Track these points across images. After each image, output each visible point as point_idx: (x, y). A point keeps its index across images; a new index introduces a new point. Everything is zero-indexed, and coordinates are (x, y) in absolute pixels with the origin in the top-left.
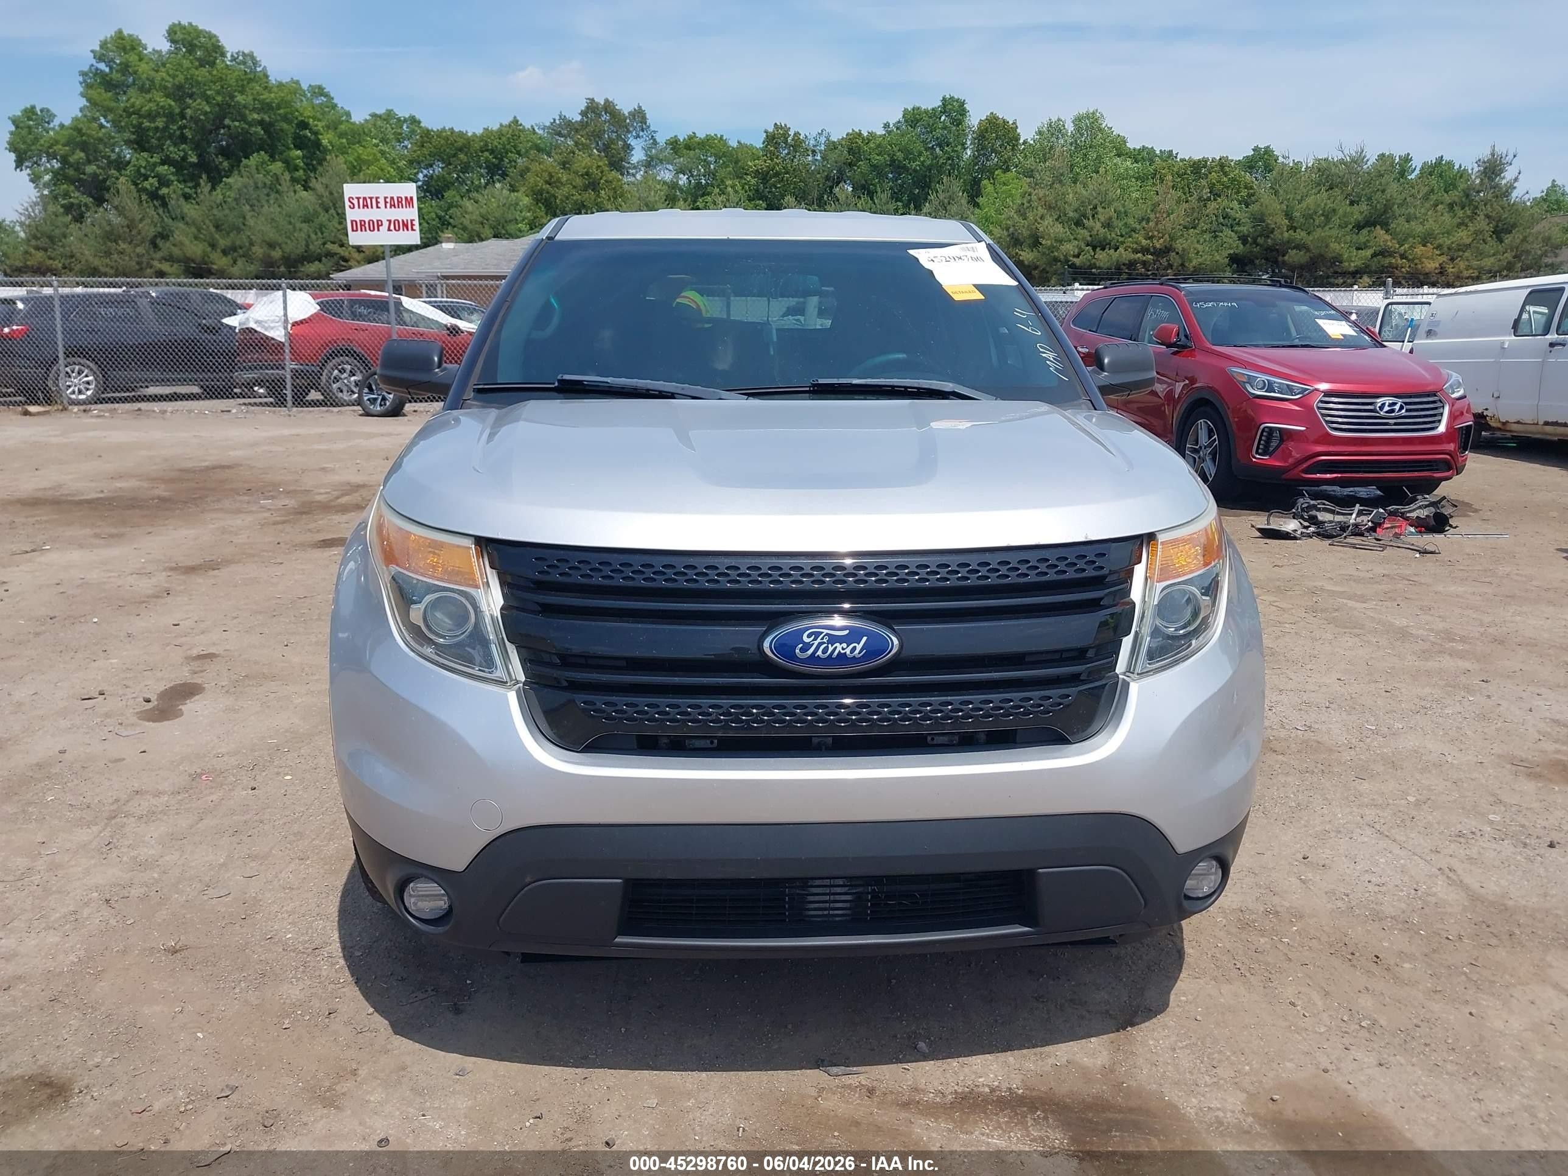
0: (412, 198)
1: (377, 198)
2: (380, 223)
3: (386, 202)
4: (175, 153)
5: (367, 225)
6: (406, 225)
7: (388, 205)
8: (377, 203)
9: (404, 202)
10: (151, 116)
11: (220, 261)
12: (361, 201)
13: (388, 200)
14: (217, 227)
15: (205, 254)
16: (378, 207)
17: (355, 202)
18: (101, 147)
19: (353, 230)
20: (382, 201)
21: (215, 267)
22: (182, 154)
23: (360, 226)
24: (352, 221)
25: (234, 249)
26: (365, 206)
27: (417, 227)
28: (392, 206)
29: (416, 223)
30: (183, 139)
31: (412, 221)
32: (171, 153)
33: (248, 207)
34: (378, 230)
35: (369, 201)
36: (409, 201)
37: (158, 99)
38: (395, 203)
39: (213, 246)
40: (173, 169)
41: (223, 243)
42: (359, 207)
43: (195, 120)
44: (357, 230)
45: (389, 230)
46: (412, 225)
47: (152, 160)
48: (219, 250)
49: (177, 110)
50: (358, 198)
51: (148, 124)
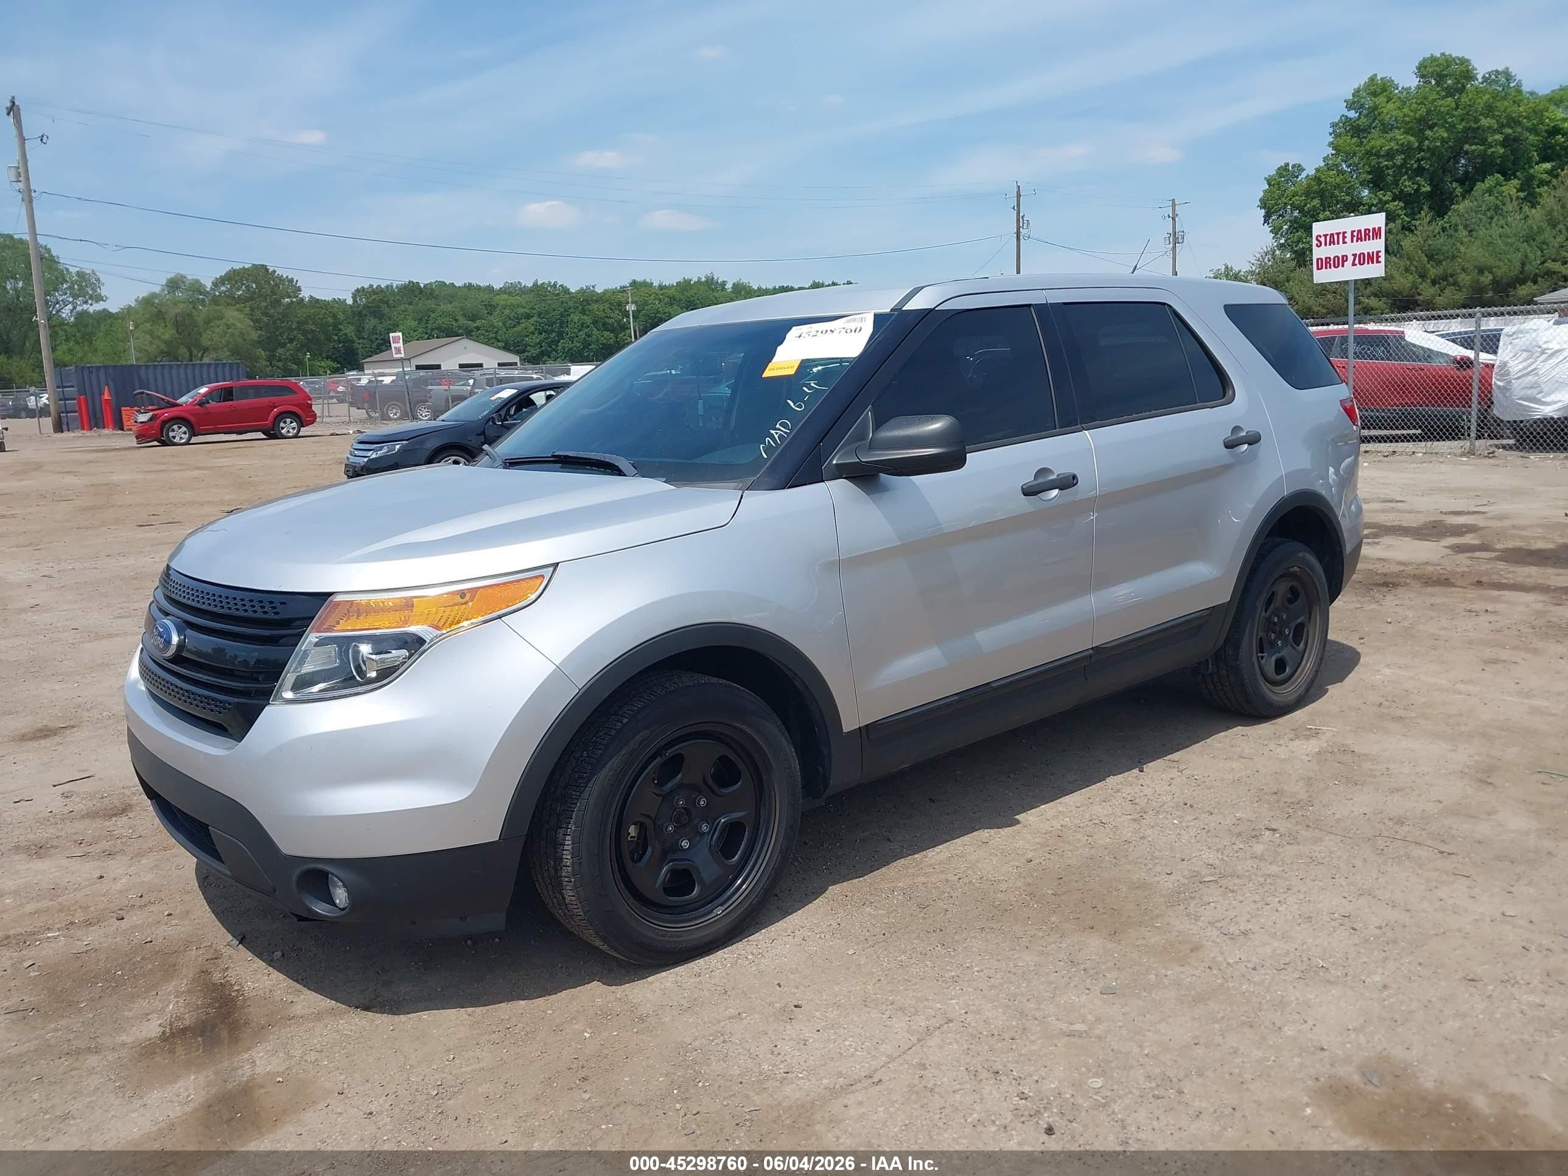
0: (1380, 229)
1: (1344, 233)
2: (1345, 258)
3: (1352, 236)
4: (1409, 186)
5: (1332, 262)
6: (1371, 258)
7: (1355, 239)
8: (1344, 237)
9: (1371, 234)
10: (1390, 155)
11: (1427, 291)
12: (1328, 237)
13: (1355, 234)
14: (1430, 258)
15: (1415, 286)
16: (1344, 242)
17: (1322, 239)
18: (1336, 192)
19: (1318, 269)
20: (1348, 235)
21: (1421, 298)
22: (1415, 187)
23: (1326, 263)
24: (1318, 259)
25: (1444, 278)
26: (1332, 242)
27: (1382, 259)
28: (1359, 239)
29: (1382, 254)
30: (1420, 171)
31: (1378, 252)
32: (1405, 187)
33: (1465, 233)
34: (1343, 266)
35: (1336, 236)
36: (1376, 233)
37: (1398, 137)
38: (1360, 236)
39: (1423, 276)
40: (1402, 204)
41: (1433, 272)
42: (1326, 245)
43: (1432, 151)
44: (1321, 269)
45: (1354, 264)
46: (1378, 257)
47: (1384, 199)
48: (1429, 281)
49: (1416, 144)
50: (1325, 236)
51: (1386, 163)
